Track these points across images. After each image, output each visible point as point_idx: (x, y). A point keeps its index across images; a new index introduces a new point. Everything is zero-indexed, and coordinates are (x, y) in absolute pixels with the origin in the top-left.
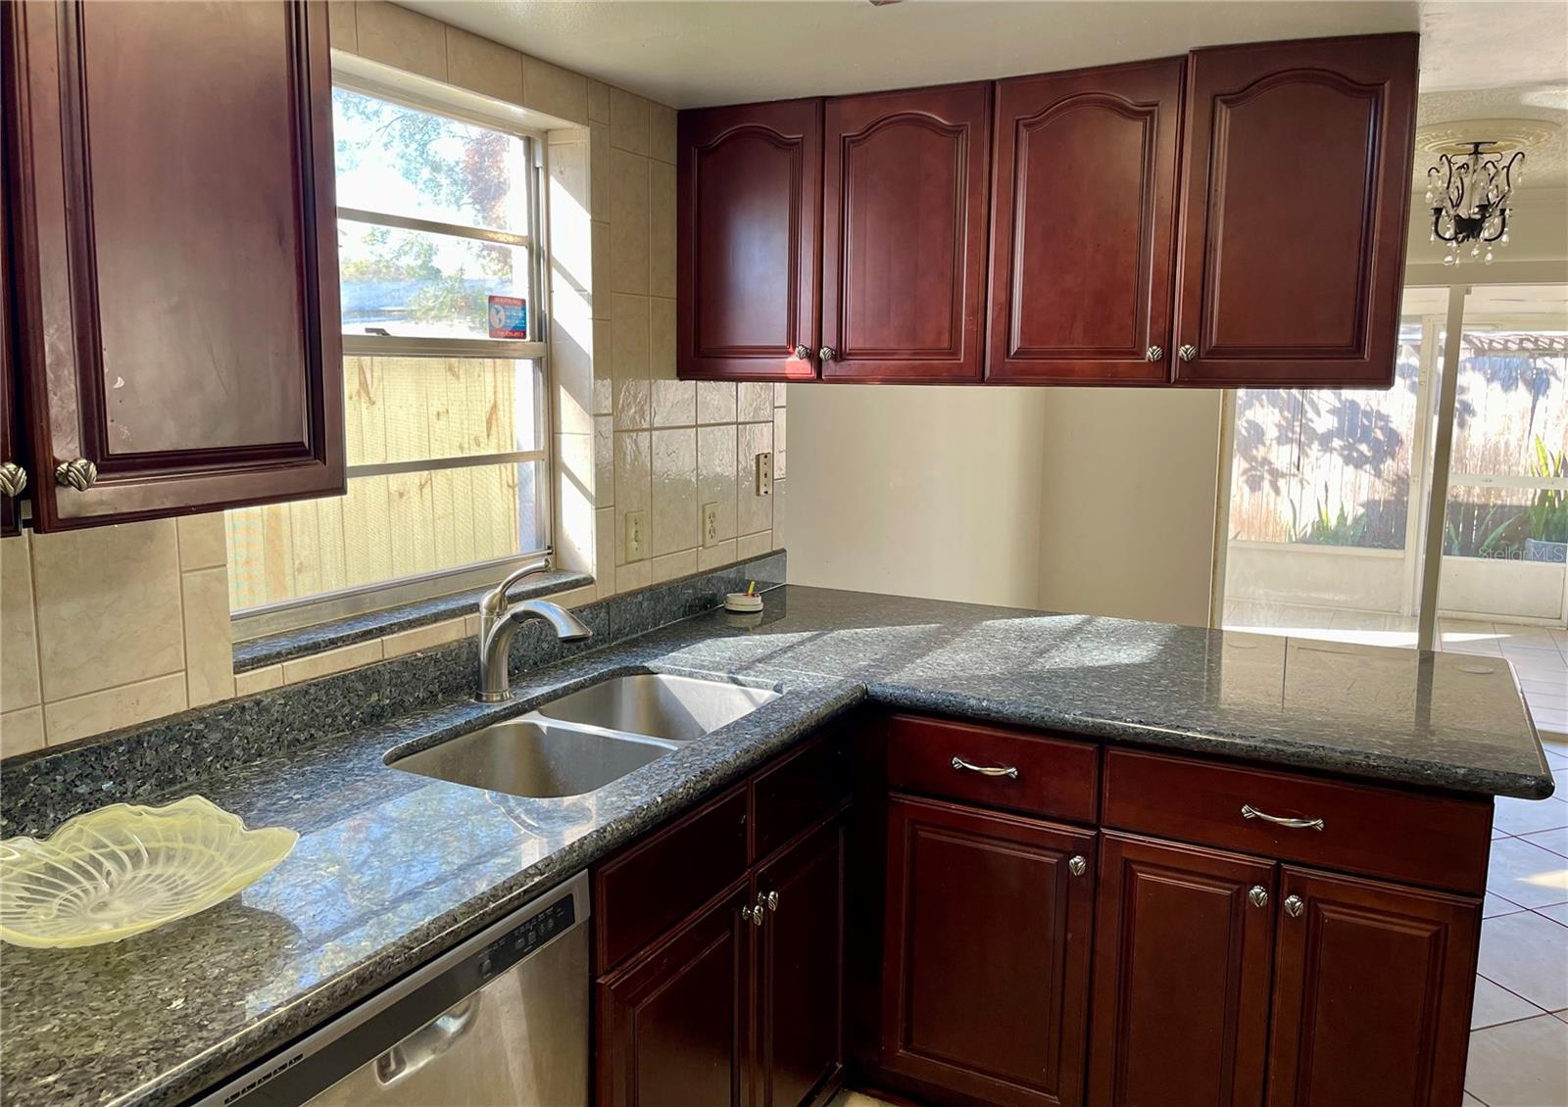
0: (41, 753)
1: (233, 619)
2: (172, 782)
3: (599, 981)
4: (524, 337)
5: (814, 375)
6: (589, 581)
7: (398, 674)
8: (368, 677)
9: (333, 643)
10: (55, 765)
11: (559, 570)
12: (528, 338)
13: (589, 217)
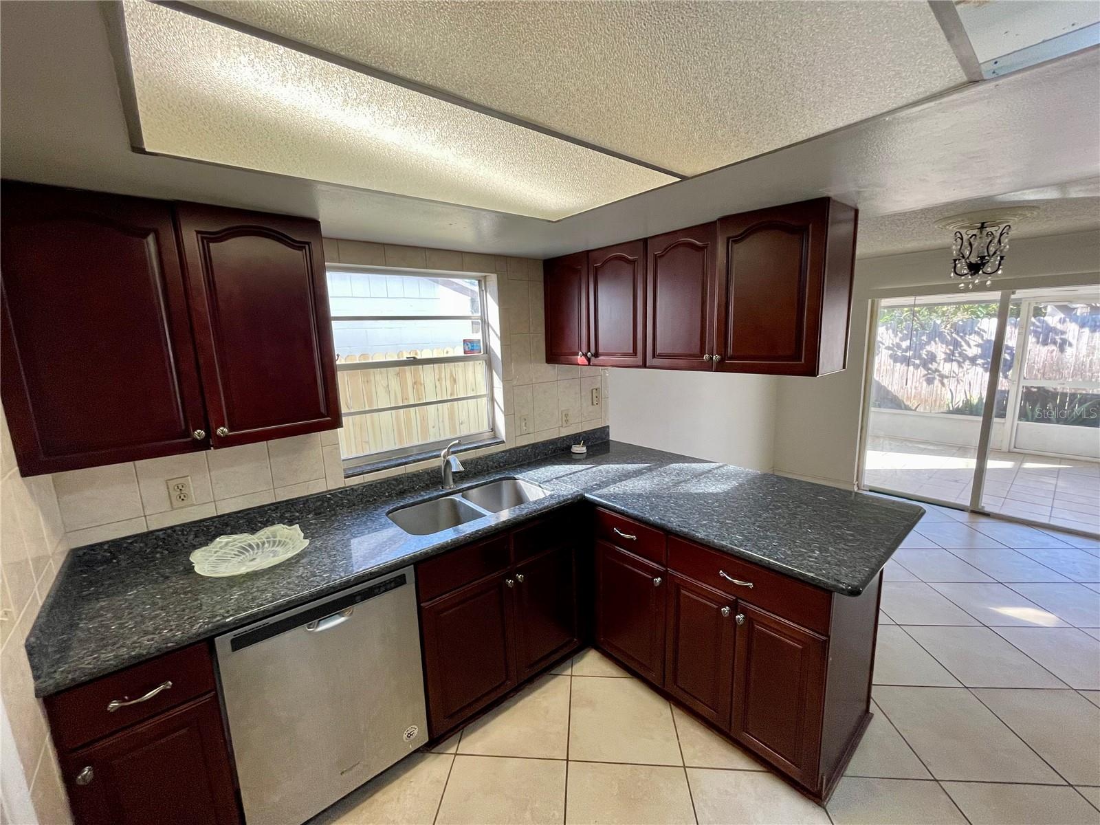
0: (272, 504)
1: (343, 460)
2: (320, 514)
3: (422, 605)
4: (480, 352)
5: (587, 363)
6: (503, 442)
7: (411, 478)
8: (398, 480)
9: (385, 468)
10: (277, 508)
11: (495, 437)
12: (482, 353)
13: (498, 307)
